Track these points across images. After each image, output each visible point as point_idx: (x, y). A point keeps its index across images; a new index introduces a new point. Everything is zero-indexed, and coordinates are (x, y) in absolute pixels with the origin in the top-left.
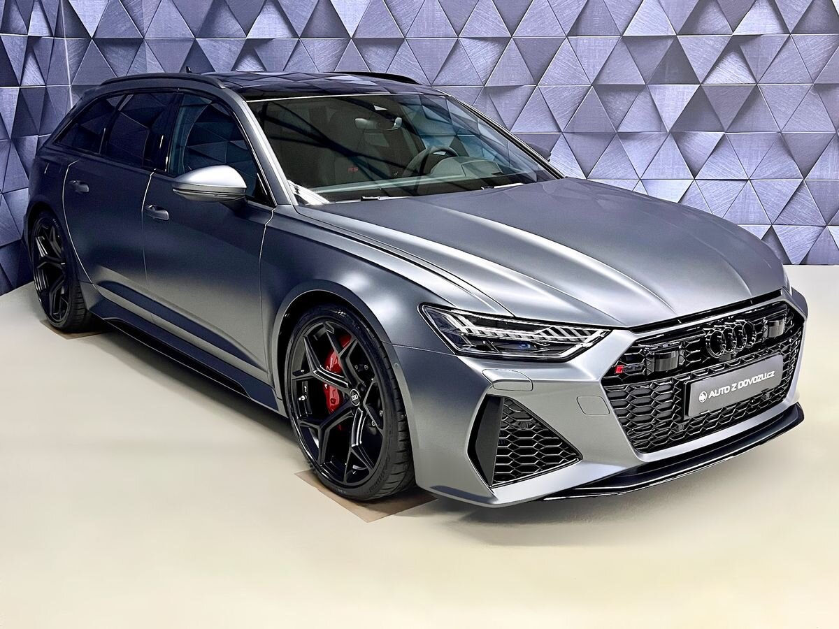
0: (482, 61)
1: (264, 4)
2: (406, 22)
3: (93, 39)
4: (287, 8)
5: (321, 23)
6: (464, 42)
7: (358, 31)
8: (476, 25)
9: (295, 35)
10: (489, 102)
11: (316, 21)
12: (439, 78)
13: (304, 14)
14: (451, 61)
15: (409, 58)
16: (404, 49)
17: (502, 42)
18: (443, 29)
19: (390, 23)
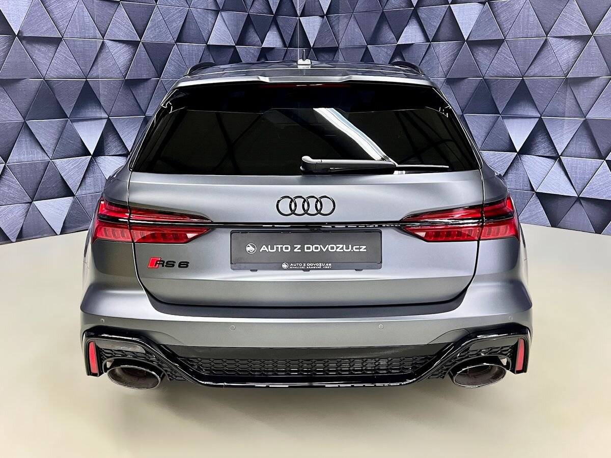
0: (565, 56)
1: (410, 19)
2: (506, 26)
3: (313, 48)
4: (424, 20)
5: (446, 31)
6: (551, 40)
7: (471, 35)
8: (563, 26)
9: (427, 40)
10: (569, 91)
11: (442, 29)
12: (529, 71)
13: (435, 24)
14: (540, 57)
15: (507, 55)
16: (504, 48)
17: (584, 39)
18: (535, 30)
19: (495, 28)
